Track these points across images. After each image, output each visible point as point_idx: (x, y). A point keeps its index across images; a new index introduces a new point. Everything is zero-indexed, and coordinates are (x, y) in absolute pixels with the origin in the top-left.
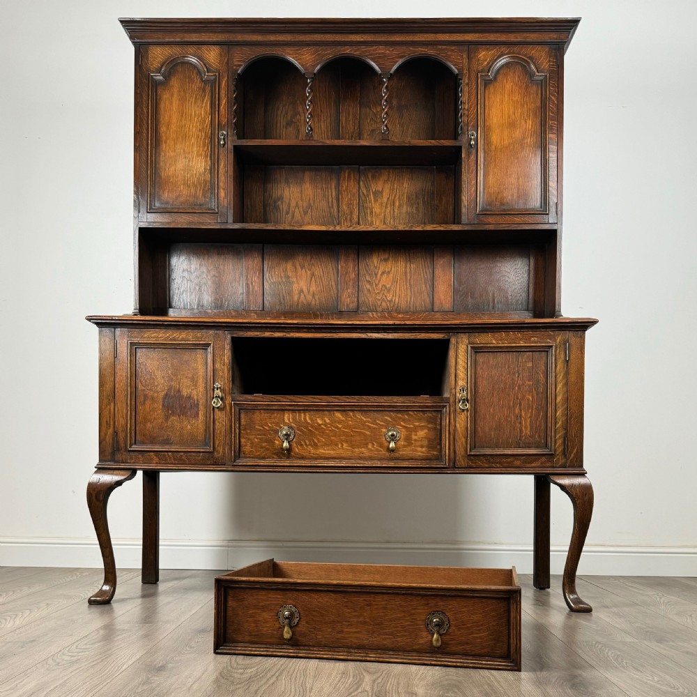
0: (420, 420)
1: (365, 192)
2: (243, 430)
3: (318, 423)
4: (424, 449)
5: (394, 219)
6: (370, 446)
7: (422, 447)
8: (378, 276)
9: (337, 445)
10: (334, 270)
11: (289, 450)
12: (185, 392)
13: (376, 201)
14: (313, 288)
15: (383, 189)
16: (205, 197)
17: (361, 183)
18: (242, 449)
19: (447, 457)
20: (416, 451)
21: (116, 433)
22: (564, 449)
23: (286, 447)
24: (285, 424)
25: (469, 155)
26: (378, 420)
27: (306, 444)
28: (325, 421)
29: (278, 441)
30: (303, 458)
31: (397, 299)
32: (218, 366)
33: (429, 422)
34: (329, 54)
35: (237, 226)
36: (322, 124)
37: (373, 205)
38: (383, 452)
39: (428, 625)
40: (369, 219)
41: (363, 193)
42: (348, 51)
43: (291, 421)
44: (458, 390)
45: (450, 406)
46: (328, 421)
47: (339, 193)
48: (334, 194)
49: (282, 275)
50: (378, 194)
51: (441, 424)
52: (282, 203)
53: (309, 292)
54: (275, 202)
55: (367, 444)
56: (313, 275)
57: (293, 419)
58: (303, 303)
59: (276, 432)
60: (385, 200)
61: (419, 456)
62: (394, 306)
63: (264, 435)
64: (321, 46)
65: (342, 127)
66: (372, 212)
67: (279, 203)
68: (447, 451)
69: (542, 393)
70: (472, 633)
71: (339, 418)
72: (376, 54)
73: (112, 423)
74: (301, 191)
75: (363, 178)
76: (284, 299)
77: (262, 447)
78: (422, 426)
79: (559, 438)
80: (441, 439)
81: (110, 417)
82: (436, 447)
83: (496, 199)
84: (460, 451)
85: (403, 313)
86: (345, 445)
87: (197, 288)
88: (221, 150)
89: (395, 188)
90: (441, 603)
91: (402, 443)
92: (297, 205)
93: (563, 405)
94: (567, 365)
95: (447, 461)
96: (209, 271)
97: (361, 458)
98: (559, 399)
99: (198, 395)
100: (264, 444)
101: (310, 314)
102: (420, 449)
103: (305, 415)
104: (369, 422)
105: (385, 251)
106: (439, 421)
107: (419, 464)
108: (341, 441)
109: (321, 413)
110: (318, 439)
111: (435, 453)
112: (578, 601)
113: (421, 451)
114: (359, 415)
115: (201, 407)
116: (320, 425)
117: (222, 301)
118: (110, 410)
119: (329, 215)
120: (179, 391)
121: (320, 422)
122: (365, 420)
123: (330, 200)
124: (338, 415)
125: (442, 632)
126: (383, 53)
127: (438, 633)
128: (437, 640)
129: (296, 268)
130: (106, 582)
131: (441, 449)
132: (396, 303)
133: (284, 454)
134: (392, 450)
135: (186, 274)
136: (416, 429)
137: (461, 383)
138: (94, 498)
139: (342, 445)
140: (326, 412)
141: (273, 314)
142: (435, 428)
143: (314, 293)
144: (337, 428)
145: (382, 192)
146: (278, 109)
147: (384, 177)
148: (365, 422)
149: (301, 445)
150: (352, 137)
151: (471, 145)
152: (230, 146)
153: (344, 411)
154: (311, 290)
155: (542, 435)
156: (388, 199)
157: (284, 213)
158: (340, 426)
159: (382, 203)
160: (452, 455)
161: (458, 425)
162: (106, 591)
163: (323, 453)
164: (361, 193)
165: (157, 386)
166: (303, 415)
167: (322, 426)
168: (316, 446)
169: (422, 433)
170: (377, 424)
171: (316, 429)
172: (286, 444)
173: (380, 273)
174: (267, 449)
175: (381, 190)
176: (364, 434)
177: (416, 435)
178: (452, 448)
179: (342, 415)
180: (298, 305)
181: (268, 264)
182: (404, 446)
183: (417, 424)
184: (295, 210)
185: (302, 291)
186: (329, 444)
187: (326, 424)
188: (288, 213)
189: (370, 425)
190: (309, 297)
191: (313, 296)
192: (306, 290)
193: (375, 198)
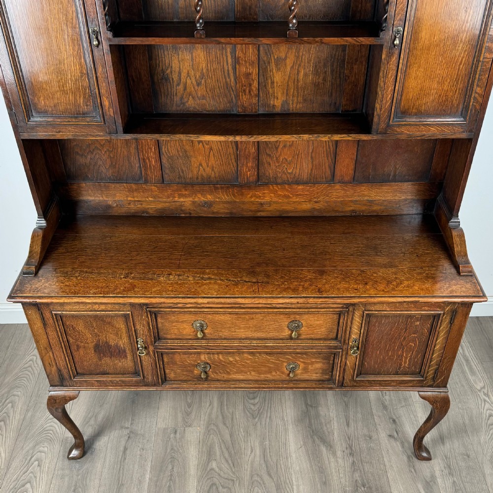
0: (316, 358)
1: (266, 59)
2: (167, 365)
3: (229, 360)
4: (318, 375)
5: (298, 91)
7: (317, 373)
8: (279, 150)
9: (246, 373)
12: (112, 343)
13: (278, 69)
14: (212, 161)
15: (286, 57)
16: (87, 105)
18: (168, 376)
19: (337, 381)
20: (312, 376)
21: (59, 371)
22: (434, 377)
24: (202, 361)
25: (390, 55)
26: (281, 358)
27: (220, 373)
28: (235, 359)
29: (197, 371)
30: (218, 380)
31: (298, 171)
32: (138, 327)
41: (264, 61)
43: (207, 359)
44: (351, 340)
45: (342, 351)
46: (238, 359)
47: (235, 60)
48: (230, 61)
50: (280, 62)
51: (334, 361)
53: (208, 165)
55: (271, 372)
56: (211, 149)
58: (202, 175)
59: (195, 365)
61: (314, 378)
62: (294, 178)
66: (273, 83)
69: (424, 342)
71: (247, 357)
73: (54, 364)
76: (183, 172)
77: (183, 375)
78: (318, 362)
79: (432, 370)
80: (333, 370)
81: (51, 361)
82: (328, 374)
83: (414, 105)
84: (348, 377)
86: (253, 373)
88: (95, 50)
91: (300, 371)
92: (188, 75)
93: (440, 350)
94: (451, 326)
97: (266, 381)
98: (437, 347)
99: (124, 344)
100: (185, 373)
102: (315, 375)
103: (218, 356)
104: (273, 359)
106: (332, 358)
108: (250, 371)
109: (232, 354)
110: (230, 370)
111: (327, 377)
114: (264, 356)
115: (127, 351)
116: (231, 362)
118: (50, 356)
119: (225, 86)
120: (106, 342)
121: (231, 359)
122: (270, 358)
123: (226, 68)
124: (246, 355)
131: (333, 375)
132: (297, 175)
133: (202, 379)
136: (312, 363)
137: (354, 336)
139: (250, 373)
140: (236, 354)
141: (173, 186)
142: (329, 363)
143: (213, 167)
144: (246, 363)
145: (285, 59)
148: (270, 359)
149: (216, 373)
151: (395, 46)
152: (105, 46)
155: (418, 367)
157: (175, 84)
158: (248, 362)
160: (341, 379)
161: (348, 362)
163: (235, 378)
164: (261, 60)
165: (87, 339)
166: (216, 355)
167: (233, 362)
168: (228, 373)
169: (317, 366)
170: (279, 360)
171: (228, 364)
174: (189, 376)
175: (284, 57)
176: (270, 367)
177: (312, 367)
178: (341, 375)
179: (249, 355)
180: (197, 178)
182: (302, 373)
183: (314, 360)
184: (186, 80)
185: (201, 165)
186: (240, 372)
187: (236, 361)
188: (178, 84)
189: (274, 361)
190: (208, 170)
191: (213, 170)
192: (204, 164)
193: (277, 65)
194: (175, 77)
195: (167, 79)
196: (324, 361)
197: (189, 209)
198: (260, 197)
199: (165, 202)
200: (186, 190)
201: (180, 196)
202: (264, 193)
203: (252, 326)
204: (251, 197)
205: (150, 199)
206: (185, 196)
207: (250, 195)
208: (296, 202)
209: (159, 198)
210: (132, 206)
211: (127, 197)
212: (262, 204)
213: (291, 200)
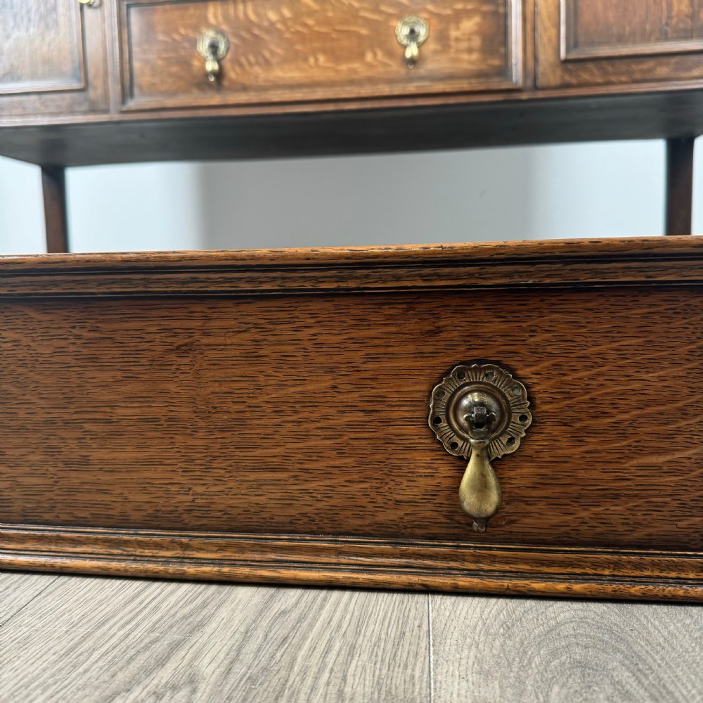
2: (136, 46)
3: (269, 20)
4: (475, 56)
6: (369, 57)
7: (470, 51)
9: (306, 60)
11: (219, 75)
19: (520, 70)
20: (459, 60)
23: (213, 70)
24: (210, 28)
27: (249, 63)
28: (283, 15)
29: (197, 59)
30: (245, 88)
38: (396, 68)
39: (437, 420)
43: (220, 19)
46: (287, 13)
55: (361, 55)
57: (224, 16)
59: (194, 43)
61: (465, 70)
63: (173, 52)
68: (520, 57)
70: (639, 451)
78: (470, 10)
82: (496, 51)
84: (546, 55)
86: (322, 59)
90: (497, 326)
91: (430, 47)
95: (521, 74)
97: (352, 82)
100: (174, 69)
102: (465, 56)
103: (245, 7)
104: (365, 9)
107: (465, 87)
108: (314, 52)
110: (271, 51)
111: (495, 62)
113: (468, 61)
116: (272, 24)
121: (273, 16)
122: (357, 6)
125: (500, 450)
127: (485, 454)
128: (481, 487)
133: (209, 85)
134: (413, 61)
136: (458, 17)
139: (316, 60)
142: (495, 13)
144: (306, 25)
148: (359, 11)
149: (241, 65)
160: (531, 64)
166: (241, 7)
167: (278, 25)
168: (267, 64)
169: (469, 25)
170: (381, 12)
171: (267, 32)
172: (211, 66)
174: (181, 78)
176: (357, 34)
177: (458, 28)
179: (313, 1)
182: (436, 54)
183: (460, 6)
187: (284, 20)
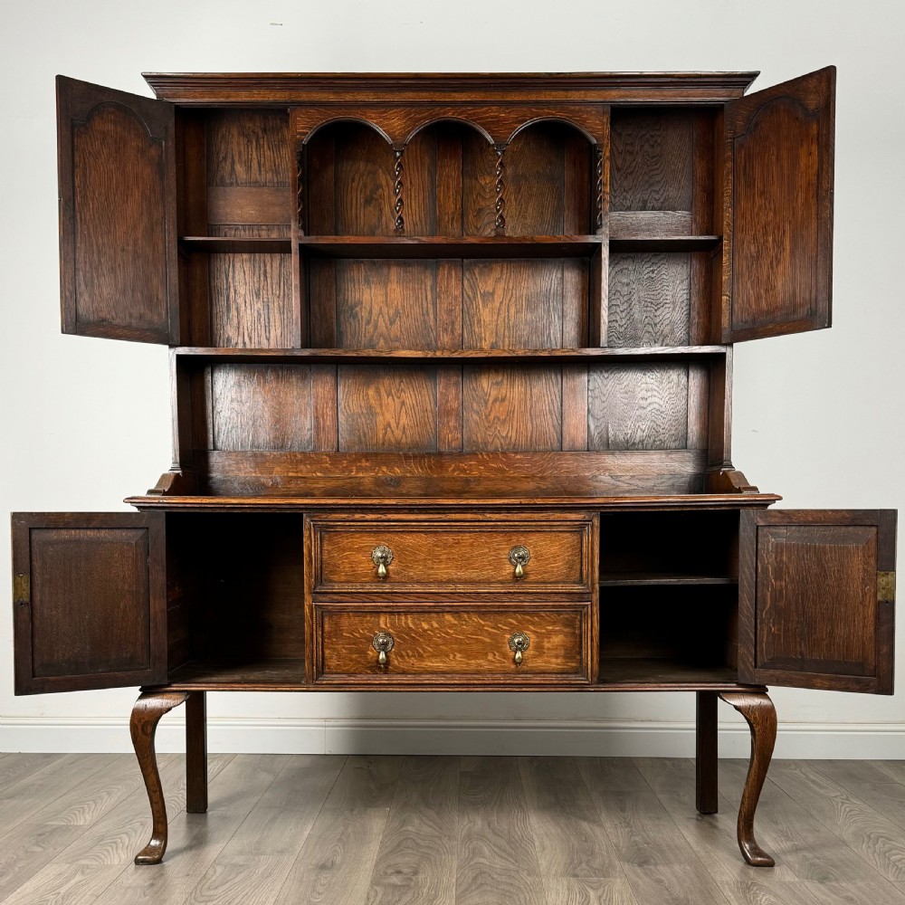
0: (554, 623)
1: (470, 293)
2: (328, 639)
3: (423, 628)
4: (559, 661)
5: (509, 329)
6: (490, 657)
7: (557, 657)
8: (489, 405)
9: (448, 656)
10: (431, 397)
11: (387, 662)
13: (485, 305)
14: (404, 420)
15: (494, 290)
17: (466, 282)
18: (327, 663)
19: (589, 671)
20: (550, 662)
23: (383, 659)
24: (381, 630)
26: (500, 623)
27: (408, 655)
28: (432, 626)
29: (372, 651)
30: (404, 673)
31: (514, 435)
33: (566, 626)
34: (425, 118)
35: (307, 352)
36: (413, 202)
37: (481, 311)
38: (508, 664)
40: (477, 330)
41: (468, 296)
42: (450, 114)
43: (388, 626)
46: (435, 625)
47: (436, 296)
48: (429, 297)
49: (363, 405)
50: (487, 297)
51: (581, 628)
52: (361, 309)
53: (397, 427)
54: (352, 308)
55: (486, 654)
56: (403, 403)
57: (391, 624)
58: (390, 440)
59: (370, 640)
60: (497, 304)
61: (553, 669)
62: (509, 443)
63: (354, 644)
64: (414, 107)
65: (440, 206)
66: (479, 321)
67: (357, 309)
68: (589, 663)
71: (449, 621)
72: (488, 117)
74: (386, 294)
75: (467, 275)
76: (365, 437)
77: (351, 660)
78: (557, 631)
80: (581, 648)
82: (575, 658)
85: (522, 452)
86: (458, 655)
87: (251, 423)
89: (511, 287)
91: (530, 652)
92: (381, 312)
95: (590, 674)
96: (265, 401)
97: (479, 674)
100: (354, 656)
101: (399, 455)
102: (554, 660)
103: (407, 619)
104: (488, 626)
105: (497, 371)
106: (578, 623)
107: (553, 679)
108: (453, 651)
109: (426, 615)
110: (423, 648)
111: (574, 665)
112: (757, 851)
113: (555, 663)
114: (475, 619)
116: (425, 631)
117: (283, 440)
119: (423, 326)
121: (425, 627)
122: (483, 623)
123: (424, 304)
124: (448, 617)
126: (496, 117)
129: (380, 395)
130: (156, 834)
131: (581, 659)
132: (512, 440)
133: (380, 668)
134: (519, 662)
135: (235, 405)
136: (549, 634)
138: (140, 731)
139: (455, 655)
140: (434, 615)
141: (350, 455)
142: (574, 633)
143: (404, 428)
144: (448, 634)
145: (492, 294)
146: (353, 180)
147: (496, 274)
148: (483, 626)
150: (453, 219)
152: (295, 244)
153: (457, 613)
154: (401, 423)
156: (501, 303)
157: (364, 323)
158: (451, 632)
159: (493, 309)
160: (595, 668)
162: (154, 847)
163: (430, 667)
164: (465, 295)
166: (403, 618)
167: (429, 632)
168: (420, 657)
170: (498, 628)
171: (420, 636)
172: (382, 656)
173: (491, 401)
174: (359, 663)
175: (491, 291)
176: (483, 642)
177: (548, 642)
178: (595, 659)
179: (453, 617)
180: (383, 444)
181: (344, 392)
182: (535, 656)
183: (551, 628)
184: (378, 318)
185: (389, 425)
186: (438, 654)
187: (433, 630)
188: (368, 322)
189: (490, 629)
190: (398, 433)
191: (404, 432)
192: (393, 425)
193: (483, 302)
194: (364, 314)
195: (355, 316)
196: (566, 630)
197: (369, 490)
198: (466, 470)
199: (338, 478)
200: (367, 461)
201: (359, 469)
202: (471, 465)
203: (456, 557)
204: (454, 471)
205: (319, 474)
206: (365, 469)
207: (451, 468)
208: (514, 478)
209: (330, 471)
210: (293, 486)
211: (288, 472)
212: (467, 481)
213: (507, 475)
